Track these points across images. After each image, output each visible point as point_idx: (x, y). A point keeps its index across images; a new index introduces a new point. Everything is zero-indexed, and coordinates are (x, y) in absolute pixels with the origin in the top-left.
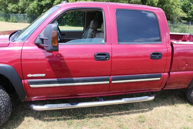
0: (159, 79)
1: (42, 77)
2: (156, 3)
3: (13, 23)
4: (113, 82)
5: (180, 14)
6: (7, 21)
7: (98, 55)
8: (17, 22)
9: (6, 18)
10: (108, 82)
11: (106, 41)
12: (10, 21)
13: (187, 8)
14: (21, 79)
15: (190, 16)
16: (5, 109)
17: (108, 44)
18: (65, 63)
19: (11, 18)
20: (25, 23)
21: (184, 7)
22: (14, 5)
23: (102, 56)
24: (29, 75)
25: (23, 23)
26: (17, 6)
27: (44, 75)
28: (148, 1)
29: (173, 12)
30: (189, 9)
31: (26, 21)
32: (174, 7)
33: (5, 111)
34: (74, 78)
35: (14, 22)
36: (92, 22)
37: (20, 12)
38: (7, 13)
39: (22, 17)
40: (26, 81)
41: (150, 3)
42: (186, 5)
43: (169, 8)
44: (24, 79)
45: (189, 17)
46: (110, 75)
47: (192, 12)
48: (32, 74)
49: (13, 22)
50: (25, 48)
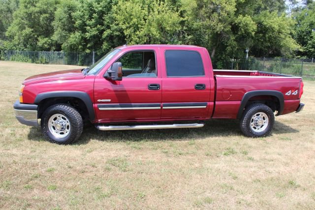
0: (205, 107)
2: (252, 31)
3: (42, 65)
4: (164, 108)
5: (292, 47)
6: (33, 62)
7: (151, 85)
8: (47, 63)
9: (33, 57)
10: (160, 108)
11: (157, 75)
12: (38, 62)
13: (305, 37)
15: (311, 49)
17: (159, 77)
18: (127, 94)
19: (40, 58)
20: (60, 64)
21: (301, 36)
22: (46, 39)
23: (154, 87)
24: (99, 100)
25: (57, 64)
26: (50, 41)
27: (109, 100)
28: (241, 30)
29: (282, 44)
30: (309, 38)
31: (62, 61)
32: (282, 36)
34: (133, 104)
35: (44, 64)
36: (150, 61)
37: (54, 48)
38: (34, 50)
39: (56, 55)
40: (96, 105)
41: (243, 32)
42: (303, 32)
43: (275, 38)
44: (94, 103)
45: (310, 51)
46: (161, 102)
47: (314, 43)
49: (41, 63)
50: (96, 80)
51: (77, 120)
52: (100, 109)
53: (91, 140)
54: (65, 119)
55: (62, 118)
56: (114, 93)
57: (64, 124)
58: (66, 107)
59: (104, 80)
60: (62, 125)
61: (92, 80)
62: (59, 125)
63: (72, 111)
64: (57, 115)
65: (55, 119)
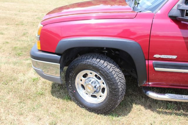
1: (172, 59)
14: (145, 60)
16: (122, 92)
24: (157, 56)
27: (175, 57)
33: (122, 94)
40: (151, 62)
44: (148, 60)
48: (160, 55)
50: (156, 21)
51: (119, 83)
52: (156, 69)
53: (134, 105)
54: (100, 79)
55: (96, 76)
56: (183, 40)
57: (98, 86)
58: (102, 61)
59: (169, 21)
60: (95, 87)
61: (149, 21)
62: (90, 86)
63: (111, 70)
64: (88, 72)
65: (85, 76)
